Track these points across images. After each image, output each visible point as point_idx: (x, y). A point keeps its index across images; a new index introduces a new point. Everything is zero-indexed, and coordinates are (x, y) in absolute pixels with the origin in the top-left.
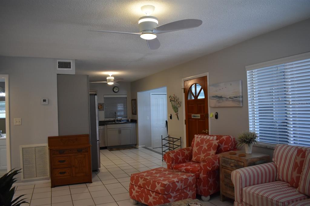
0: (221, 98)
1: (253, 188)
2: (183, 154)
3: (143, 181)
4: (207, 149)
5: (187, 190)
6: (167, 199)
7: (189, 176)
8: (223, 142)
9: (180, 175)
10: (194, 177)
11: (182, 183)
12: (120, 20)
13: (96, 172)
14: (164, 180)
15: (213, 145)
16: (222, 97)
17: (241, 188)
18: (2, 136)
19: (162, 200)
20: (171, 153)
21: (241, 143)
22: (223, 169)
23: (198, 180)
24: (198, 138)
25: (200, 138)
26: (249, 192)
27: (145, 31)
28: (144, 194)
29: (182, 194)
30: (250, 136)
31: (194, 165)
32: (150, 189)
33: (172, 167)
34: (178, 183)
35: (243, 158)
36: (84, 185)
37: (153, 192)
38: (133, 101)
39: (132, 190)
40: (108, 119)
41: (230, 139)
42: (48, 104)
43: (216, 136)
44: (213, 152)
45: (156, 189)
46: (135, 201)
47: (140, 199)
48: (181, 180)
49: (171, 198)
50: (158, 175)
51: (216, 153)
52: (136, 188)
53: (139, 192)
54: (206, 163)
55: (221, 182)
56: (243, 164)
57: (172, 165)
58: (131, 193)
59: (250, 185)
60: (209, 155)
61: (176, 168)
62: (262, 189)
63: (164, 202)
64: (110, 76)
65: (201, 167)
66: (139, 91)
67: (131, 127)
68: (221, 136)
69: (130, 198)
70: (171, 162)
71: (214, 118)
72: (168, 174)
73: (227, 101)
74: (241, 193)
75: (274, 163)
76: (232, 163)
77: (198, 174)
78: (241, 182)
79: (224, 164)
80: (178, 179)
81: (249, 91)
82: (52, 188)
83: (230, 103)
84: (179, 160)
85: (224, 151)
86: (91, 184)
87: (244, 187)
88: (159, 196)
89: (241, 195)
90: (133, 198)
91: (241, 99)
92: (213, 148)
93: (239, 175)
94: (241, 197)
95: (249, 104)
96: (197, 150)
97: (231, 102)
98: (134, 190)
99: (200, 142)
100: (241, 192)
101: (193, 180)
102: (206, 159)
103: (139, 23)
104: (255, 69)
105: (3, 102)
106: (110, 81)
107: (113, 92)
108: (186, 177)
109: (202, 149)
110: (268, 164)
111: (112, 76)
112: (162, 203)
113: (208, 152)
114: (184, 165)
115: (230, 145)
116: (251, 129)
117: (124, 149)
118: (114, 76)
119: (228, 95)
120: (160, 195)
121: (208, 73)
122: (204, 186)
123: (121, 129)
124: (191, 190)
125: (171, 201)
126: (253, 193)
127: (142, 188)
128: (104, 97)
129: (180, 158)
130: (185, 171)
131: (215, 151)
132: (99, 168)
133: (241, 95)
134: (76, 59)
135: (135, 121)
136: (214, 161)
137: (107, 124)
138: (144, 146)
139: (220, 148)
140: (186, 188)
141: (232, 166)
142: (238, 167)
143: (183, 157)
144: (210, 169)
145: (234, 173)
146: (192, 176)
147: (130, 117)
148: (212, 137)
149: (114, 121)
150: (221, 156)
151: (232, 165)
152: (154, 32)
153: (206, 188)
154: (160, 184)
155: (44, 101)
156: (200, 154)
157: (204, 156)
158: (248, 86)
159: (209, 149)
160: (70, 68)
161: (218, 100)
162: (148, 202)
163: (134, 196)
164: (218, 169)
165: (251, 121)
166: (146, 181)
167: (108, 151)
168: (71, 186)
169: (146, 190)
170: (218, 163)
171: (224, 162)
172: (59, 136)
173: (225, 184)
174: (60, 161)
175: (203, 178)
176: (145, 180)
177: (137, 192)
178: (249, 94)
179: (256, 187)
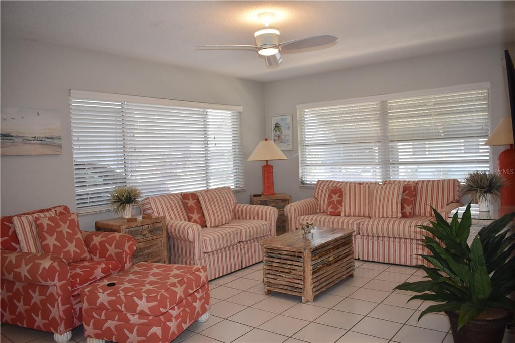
0: (7, 138)
4: (71, 232)
24: (42, 219)
73: (25, 144)
76: (145, 230)
99: (53, 225)
119: (29, 134)
142: (155, 231)
178: (74, 134)
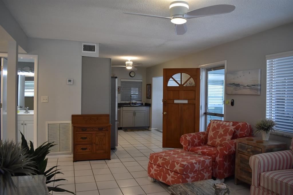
0: (238, 86)
1: (271, 174)
2: (199, 138)
3: (162, 160)
4: (223, 134)
5: (203, 172)
6: (185, 179)
7: (206, 159)
8: (239, 129)
9: (198, 157)
10: (211, 160)
11: (199, 164)
12: (150, 4)
13: (114, 151)
14: (182, 161)
15: (230, 130)
16: (240, 85)
17: (259, 173)
18: (28, 113)
19: (181, 180)
20: (187, 136)
21: (259, 130)
22: (239, 154)
23: (214, 163)
24: (215, 123)
25: (216, 123)
26: (268, 177)
27: (176, 16)
28: (162, 173)
29: (199, 175)
30: (268, 124)
31: (210, 149)
32: (168, 168)
33: (188, 149)
34: (196, 164)
35: (261, 144)
36: (103, 161)
37: (172, 171)
38: (148, 86)
39: (151, 168)
40: (123, 102)
41: (247, 125)
42: (72, 84)
43: (233, 122)
44: (229, 137)
45: (175, 168)
46: (153, 179)
47: (159, 178)
48: (199, 162)
49: (189, 178)
50: (176, 156)
51: (232, 139)
52: (155, 167)
53: (158, 170)
54: (223, 147)
55: (236, 167)
56: (260, 150)
57: (189, 147)
58: (149, 171)
59: (268, 171)
60: (225, 139)
61: (192, 151)
62: (280, 175)
63: (182, 181)
64: (129, 61)
65: (217, 150)
66: (154, 77)
67: (145, 110)
68: (238, 123)
69: (148, 176)
70: (187, 145)
71: (230, 104)
72: (186, 155)
73: (244, 89)
74: (259, 178)
75: (291, 151)
76: (249, 149)
77: (214, 157)
78: (259, 167)
79: (240, 149)
80: (195, 160)
81: (267, 80)
82: (74, 163)
83: (247, 91)
84: (195, 143)
85: (239, 136)
86: (110, 161)
87: (262, 173)
88: (177, 176)
89: (259, 180)
90: (151, 176)
91: (259, 87)
92: (229, 134)
93: (258, 160)
94: (258, 181)
95: (267, 93)
96: (213, 134)
97: (249, 90)
98: (153, 168)
99: (216, 127)
100: (259, 176)
101: (210, 162)
102: (223, 143)
103: (170, 8)
104: (276, 58)
105: (32, 82)
106: (128, 65)
107: (129, 76)
108: (204, 160)
109: (218, 134)
110: (286, 152)
111: (130, 61)
112: (181, 182)
113: (224, 137)
114: (200, 148)
115: (246, 132)
116: (267, 117)
117: (138, 131)
118: (132, 61)
119: (246, 83)
120: (179, 175)
121: (226, 61)
122: (219, 169)
123: (136, 111)
124: (208, 172)
125: (189, 181)
126: (272, 178)
127: (161, 167)
128: (121, 81)
129: (196, 141)
130: (201, 154)
131: (231, 137)
132: (116, 147)
133: (259, 83)
134: (100, 43)
135: (149, 105)
136: (231, 145)
137: (123, 107)
138: (157, 129)
139: (236, 133)
140: (203, 170)
141: (249, 152)
142: (255, 152)
143: (199, 141)
144: (227, 153)
145: (253, 158)
146: (209, 159)
147: (144, 100)
148: (229, 123)
149: (130, 104)
150: (238, 142)
151: (249, 150)
152: (184, 17)
153: (222, 171)
154: (179, 164)
155: (70, 81)
156: (216, 139)
157: (220, 141)
158: (267, 75)
159: (225, 134)
160: (94, 51)
161: (235, 88)
162: (167, 181)
163: (152, 174)
164: (234, 154)
165: (268, 109)
166: (165, 161)
167: (123, 131)
168: (92, 162)
169: (164, 169)
170: (234, 148)
171: (241, 147)
172: (82, 115)
173: (240, 169)
174: (82, 138)
175: (220, 161)
176: (165, 159)
177: (155, 170)
178: (267, 82)
179: (275, 173)
